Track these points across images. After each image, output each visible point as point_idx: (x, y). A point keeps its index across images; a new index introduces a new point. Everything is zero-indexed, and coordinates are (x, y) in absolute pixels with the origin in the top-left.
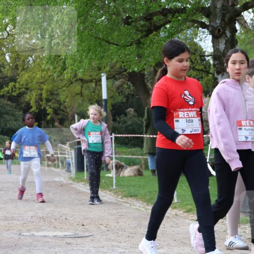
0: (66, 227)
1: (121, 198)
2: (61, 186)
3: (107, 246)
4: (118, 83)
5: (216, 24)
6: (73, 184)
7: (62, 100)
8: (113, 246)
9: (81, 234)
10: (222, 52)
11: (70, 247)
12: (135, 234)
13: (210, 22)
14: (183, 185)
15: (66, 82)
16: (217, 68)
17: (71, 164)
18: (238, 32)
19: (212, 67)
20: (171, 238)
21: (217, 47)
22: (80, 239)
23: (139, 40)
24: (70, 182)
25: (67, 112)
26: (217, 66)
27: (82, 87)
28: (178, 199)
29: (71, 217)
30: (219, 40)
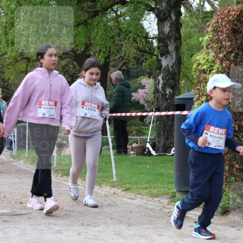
0: (4, 205)
1: (61, 176)
2: (2, 163)
3: (44, 224)
4: (63, 62)
5: (162, 7)
6: (14, 162)
7: (6, 78)
8: (49, 224)
9: (19, 212)
10: (167, 34)
11: (6, 225)
12: (73, 212)
13: (156, 5)
14: (123, 164)
15: (11, 60)
16: (161, 50)
17: (13, 142)
18: (183, 15)
19: (156, 49)
20: (108, 216)
21: (162, 30)
22: (18, 216)
23: (86, 21)
24: (11, 160)
25: (11, 90)
26: (161, 48)
27: (27, 65)
28: (117, 178)
29: (9, 195)
30: (165, 22)
